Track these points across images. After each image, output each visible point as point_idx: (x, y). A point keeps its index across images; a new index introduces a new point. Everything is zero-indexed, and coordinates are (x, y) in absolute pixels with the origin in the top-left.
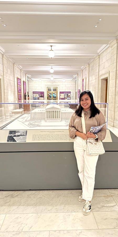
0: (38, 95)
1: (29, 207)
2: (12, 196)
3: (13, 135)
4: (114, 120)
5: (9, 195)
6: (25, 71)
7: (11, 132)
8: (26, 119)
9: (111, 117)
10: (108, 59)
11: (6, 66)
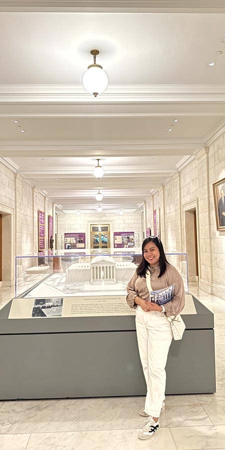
0: (74, 238)
1: (67, 422)
2: (39, 408)
3: (41, 306)
4: (212, 283)
6: (51, 199)
7: (38, 301)
8: (58, 281)
9: (207, 277)
10: (194, 178)
11: (20, 192)
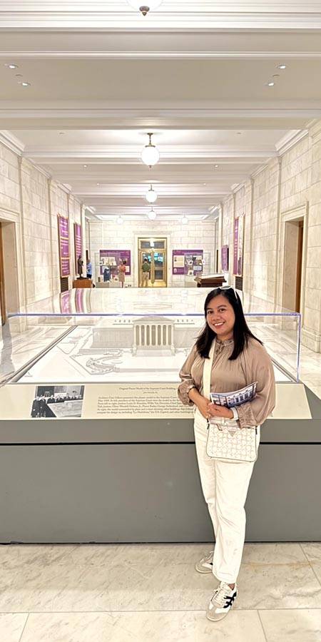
0: (114, 258)
1: (88, 592)
2: (45, 562)
3: (47, 399)
5: (36, 559)
6: (79, 198)
7: (42, 390)
10: (303, 169)
11: (28, 187)
